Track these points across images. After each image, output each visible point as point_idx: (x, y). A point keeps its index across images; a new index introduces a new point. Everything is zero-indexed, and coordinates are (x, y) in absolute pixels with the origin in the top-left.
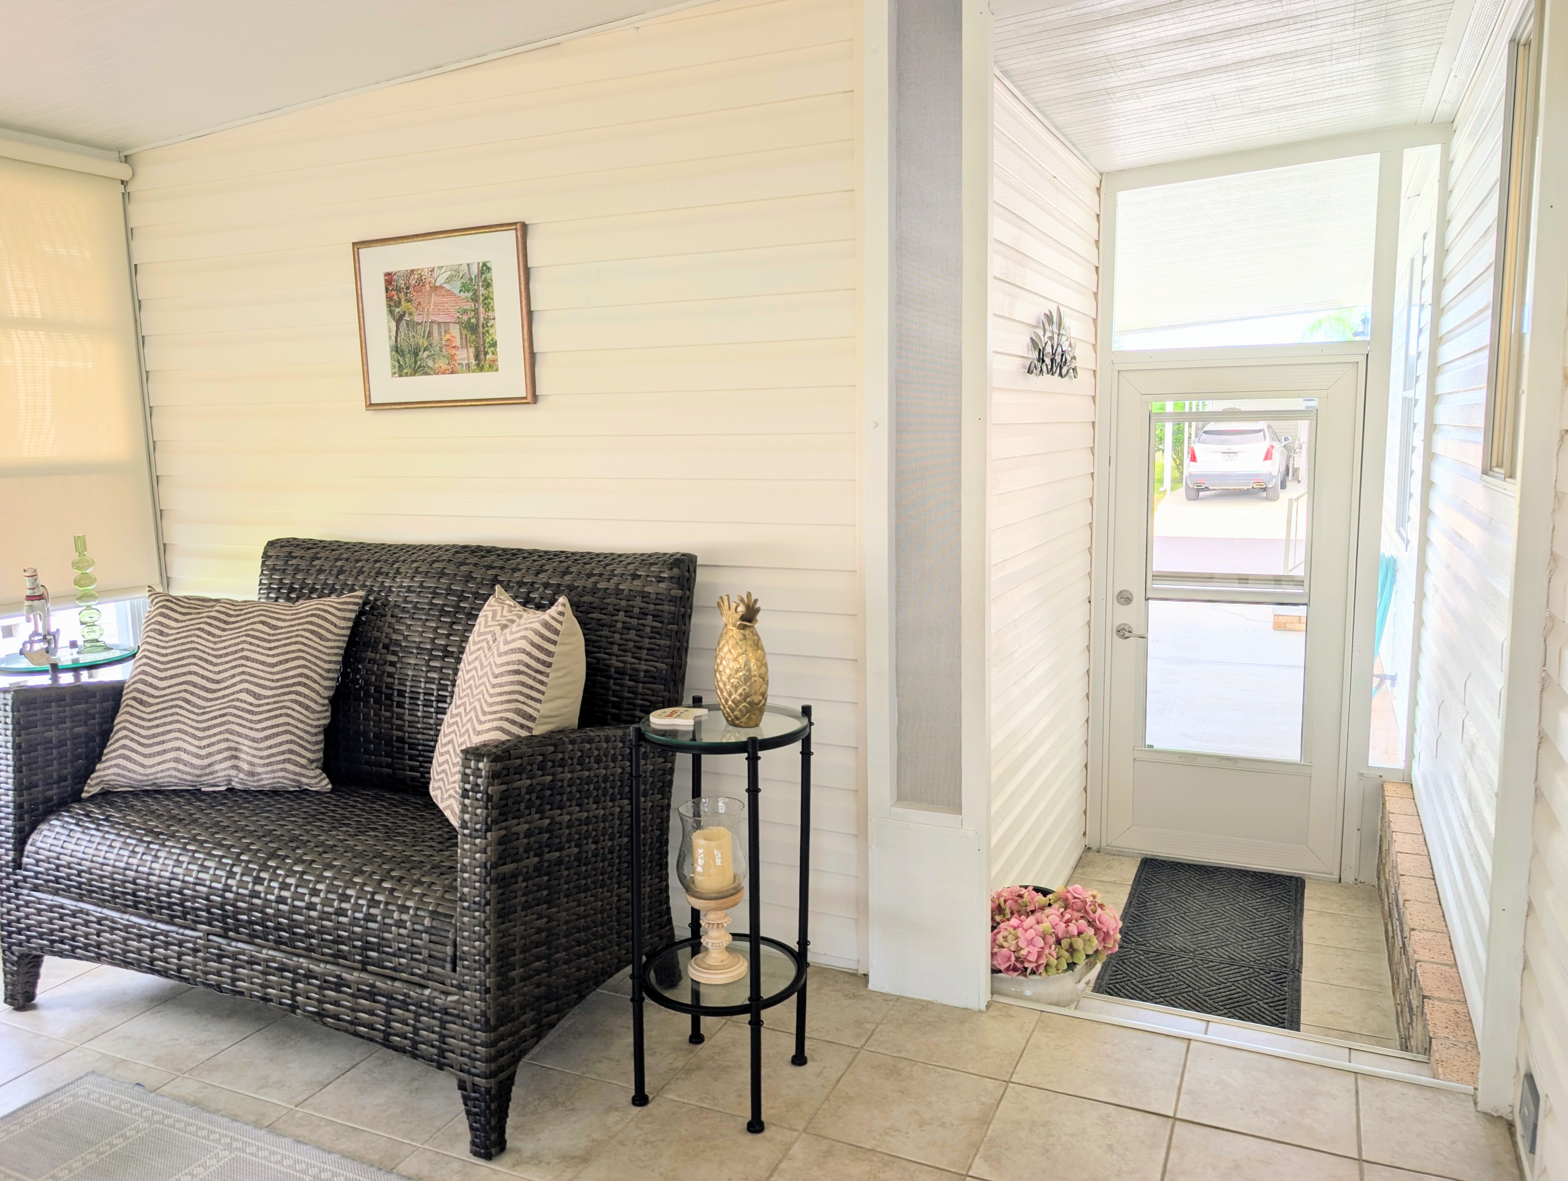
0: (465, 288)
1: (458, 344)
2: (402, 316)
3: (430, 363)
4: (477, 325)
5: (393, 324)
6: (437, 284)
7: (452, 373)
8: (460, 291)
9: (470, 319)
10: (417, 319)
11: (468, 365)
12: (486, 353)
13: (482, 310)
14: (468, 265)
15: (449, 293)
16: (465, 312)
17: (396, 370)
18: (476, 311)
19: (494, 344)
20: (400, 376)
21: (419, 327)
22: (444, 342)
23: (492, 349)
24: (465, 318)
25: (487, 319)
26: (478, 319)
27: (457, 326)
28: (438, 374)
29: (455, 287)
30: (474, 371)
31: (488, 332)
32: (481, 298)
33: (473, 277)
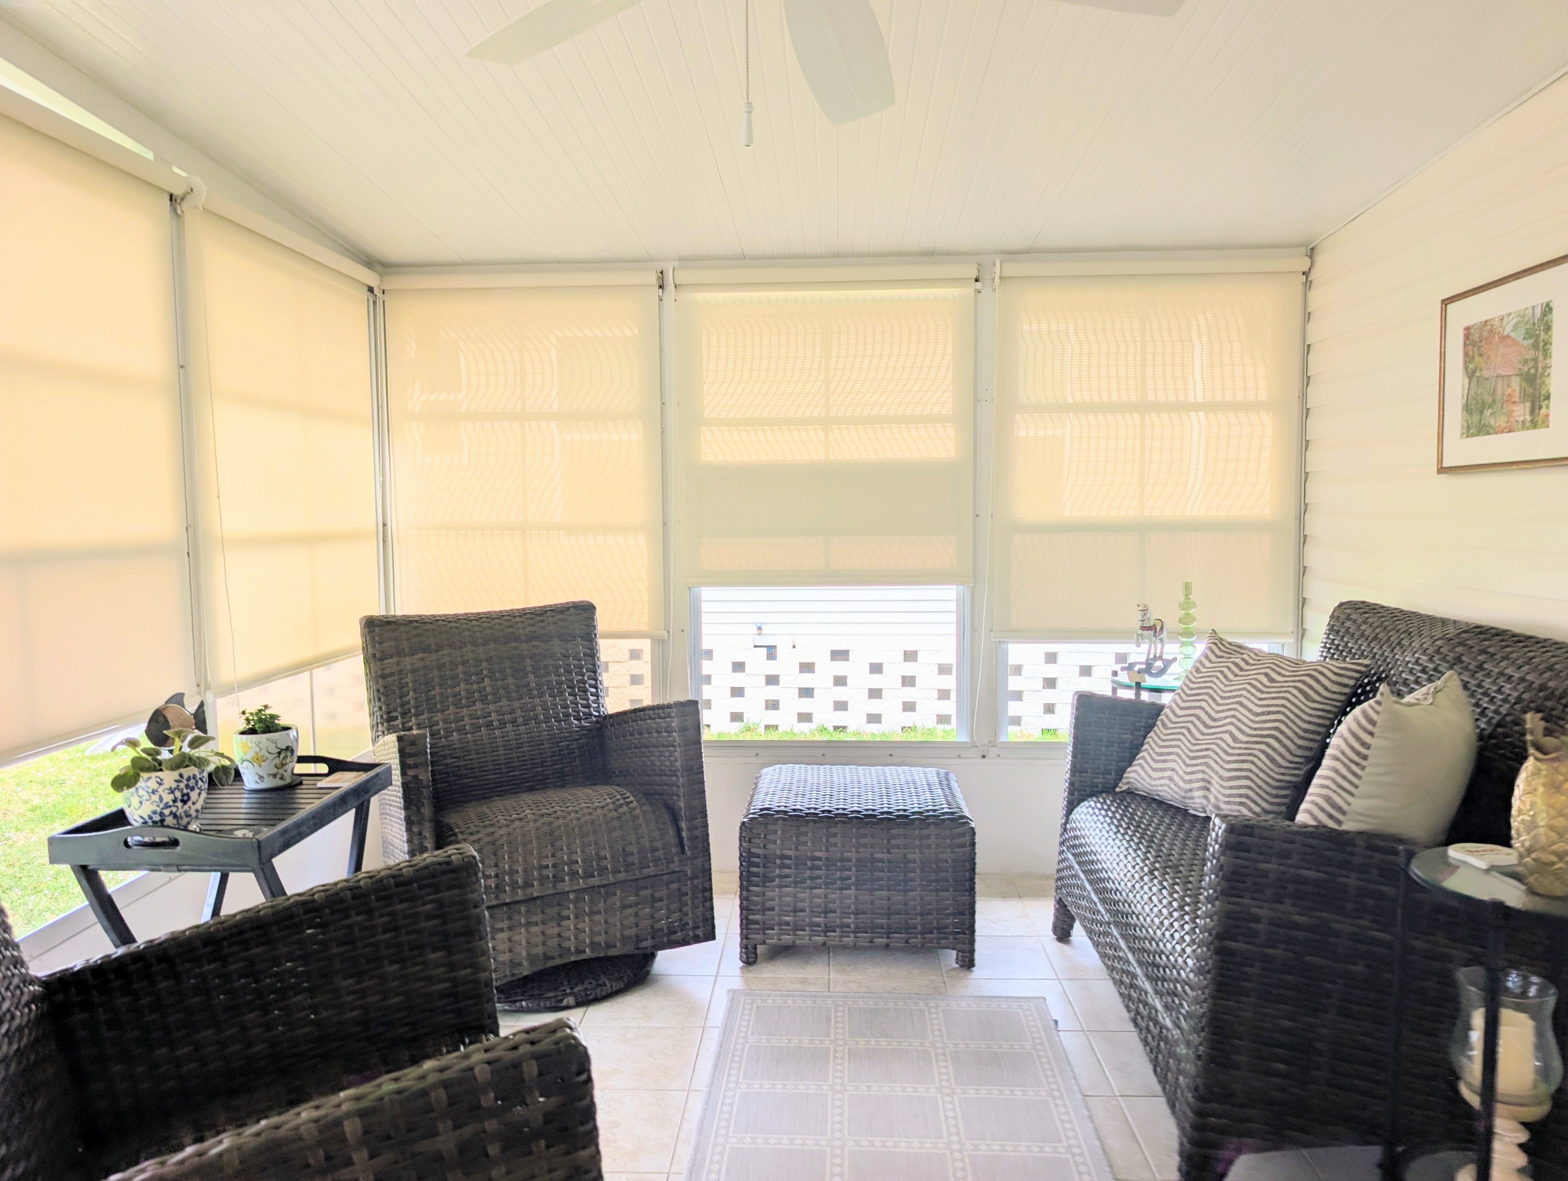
0: (1528, 335)
1: (1516, 398)
2: (1474, 372)
3: (1492, 422)
4: (1536, 376)
5: (1467, 381)
6: (1505, 334)
7: (1509, 431)
8: (1524, 339)
9: (1529, 369)
10: (1486, 374)
11: (1523, 422)
12: (1540, 407)
13: (1541, 357)
14: (1533, 307)
15: (1515, 342)
16: (1526, 361)
17: (1464, 431)
18: (1535, 360)
19: (1548, 397)
20: (1467, 437)
21: (1486, 383)
22: (1505, 398)
23: (1546, 402)
24: (1526, 369)
25: (1545, 368)
26: (1537, 369)
27: (1518, 379)
28: (1497, 433)
29: (1519, 336)
30: (1528, 429)
31: (1544, 382)
32: (1542, 344)
33: (1536, 321)
